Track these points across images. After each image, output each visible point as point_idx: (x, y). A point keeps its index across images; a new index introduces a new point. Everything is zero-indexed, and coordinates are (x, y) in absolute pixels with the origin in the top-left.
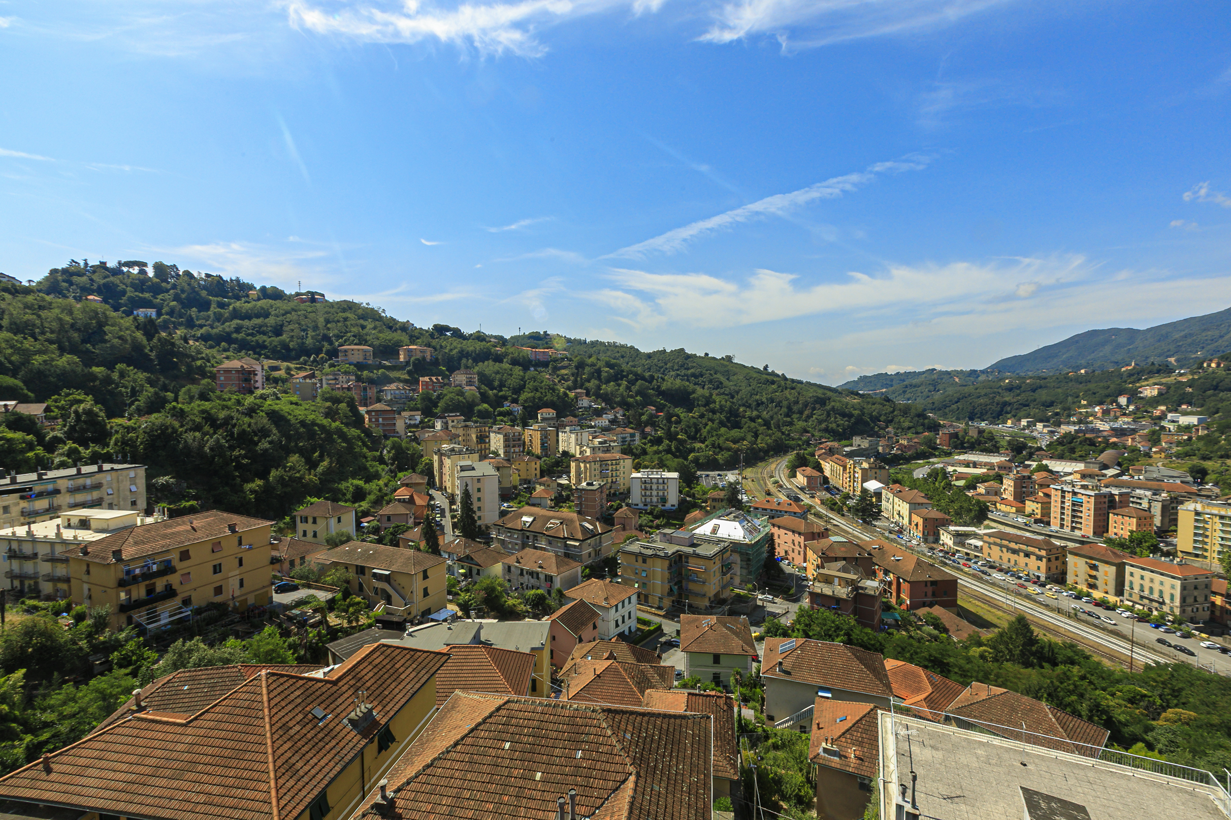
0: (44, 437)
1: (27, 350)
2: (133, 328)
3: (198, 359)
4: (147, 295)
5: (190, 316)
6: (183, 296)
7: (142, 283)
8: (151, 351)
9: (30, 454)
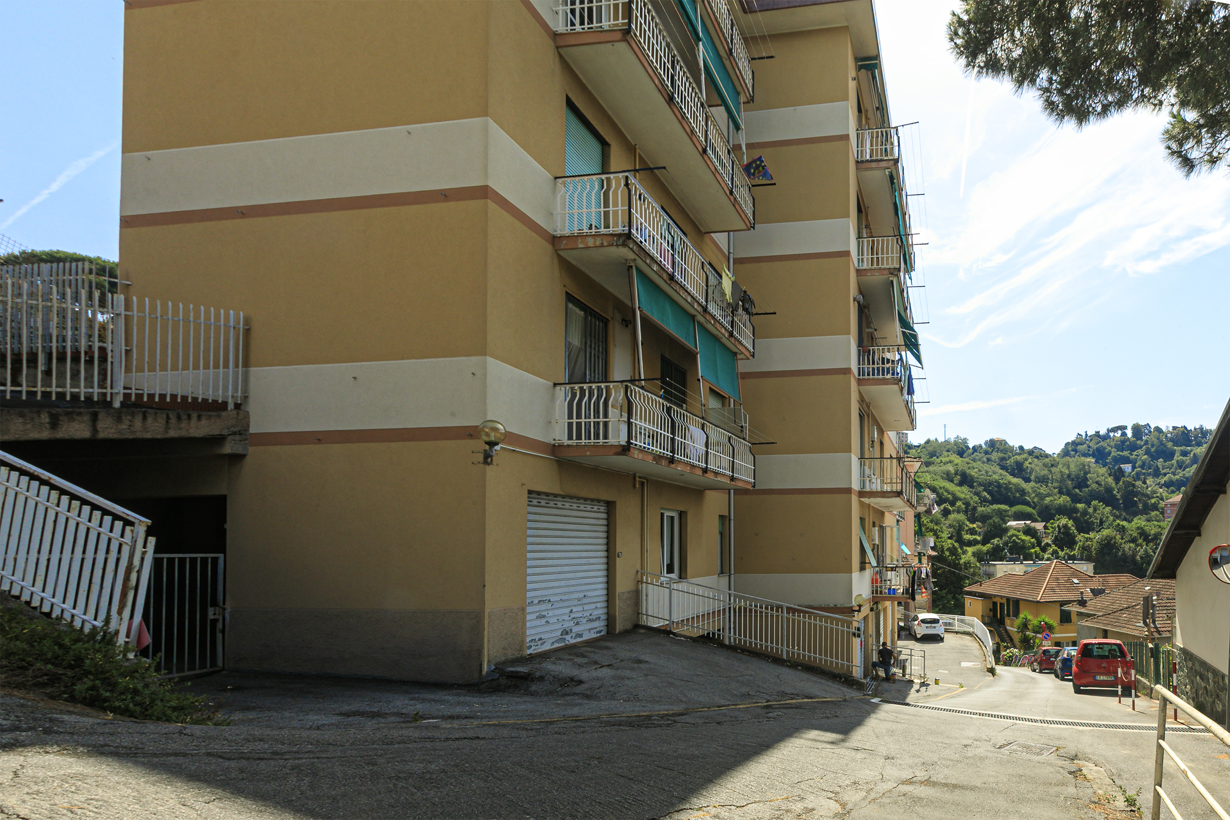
0: (1041, 542)
1: (1042, 494)
2: (1106, 475)
3: (1153, 498)
4: (1126, 453)
5: (1157, 466)
6: (1153, 450)
7: (1123, 444)
8: (1118, 492)
9: (1033, 551)
